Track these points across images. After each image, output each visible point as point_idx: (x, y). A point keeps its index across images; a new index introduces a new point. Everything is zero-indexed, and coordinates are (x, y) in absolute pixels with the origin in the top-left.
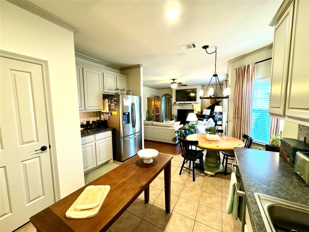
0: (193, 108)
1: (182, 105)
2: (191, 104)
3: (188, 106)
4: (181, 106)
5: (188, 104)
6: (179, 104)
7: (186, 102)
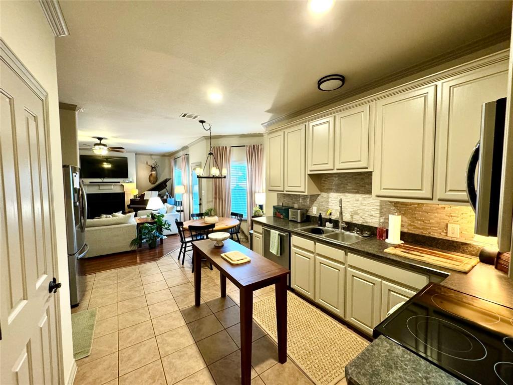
0: (124, 190)
1: (99, 186)
2: (119, 182)
3: (112, 187)
4: (97, 188)
5: (113, 184)
6: (90, 183)
7: (105, 180)
